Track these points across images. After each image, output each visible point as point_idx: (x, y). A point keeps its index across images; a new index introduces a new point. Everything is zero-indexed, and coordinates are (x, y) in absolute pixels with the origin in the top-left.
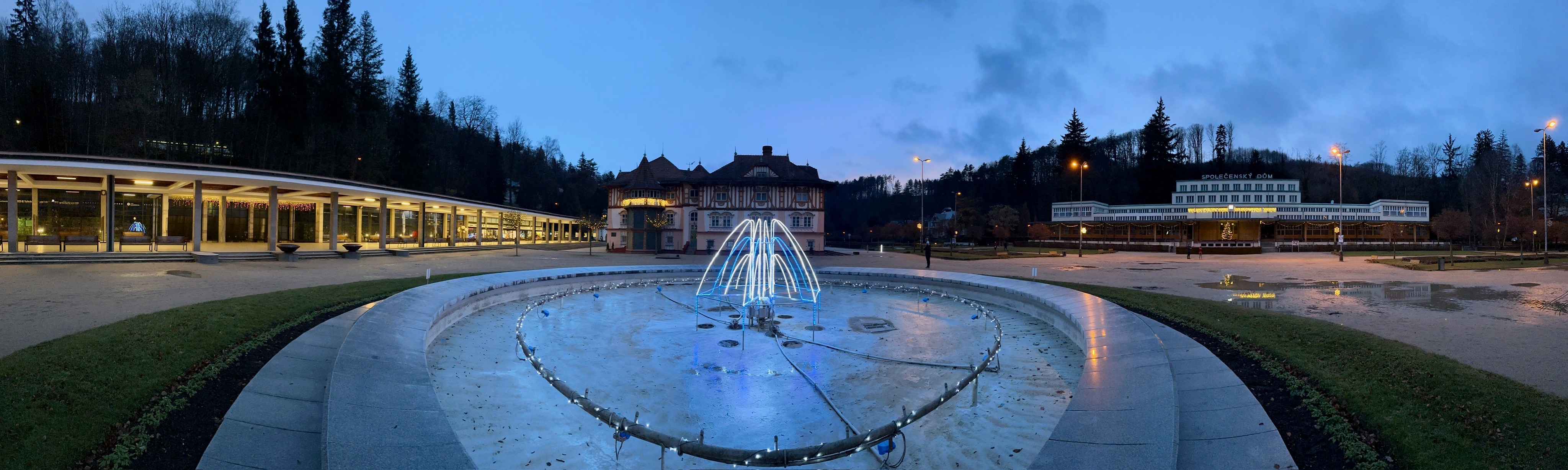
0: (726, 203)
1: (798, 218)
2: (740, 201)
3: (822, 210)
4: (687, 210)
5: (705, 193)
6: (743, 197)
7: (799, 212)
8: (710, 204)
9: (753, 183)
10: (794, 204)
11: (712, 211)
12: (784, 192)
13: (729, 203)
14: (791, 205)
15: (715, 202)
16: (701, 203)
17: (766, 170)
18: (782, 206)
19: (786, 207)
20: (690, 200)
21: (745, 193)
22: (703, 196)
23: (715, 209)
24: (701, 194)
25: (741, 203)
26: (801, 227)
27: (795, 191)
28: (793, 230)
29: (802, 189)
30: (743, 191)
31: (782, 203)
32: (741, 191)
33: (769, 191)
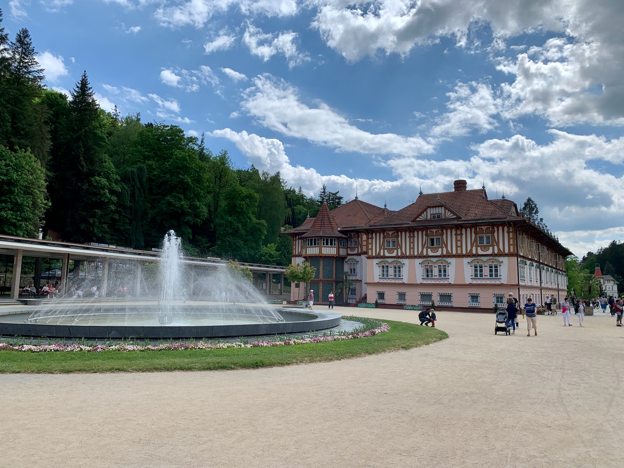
0: (395, 251)
1: (481, 267)
2: (410, 248)
3: (512, 255)
5: (374, 240)
6: (413, 243)
7: (482, 258)
8: (380, 252)
9: (424, 228)
10: (474, 248)
11: (382, 260)
12: (461, 234)
13: (399, 250)
14: (471, 250)
15: (384, 249)
16: (370, 251)
17: (441, 210)
18: (459, 252)
19: (464, 253)
21: (416, 239)
22: (372, 244)
23: (384, 257)
24: (370, 241)
25: (412, 250)
26: (486, 277)
27: (476, 233)
28: (475, 282)
29: (484, 229)
30: (414, 237)
31: (459, 249)
32: (412, 237)
33: (443, 235)
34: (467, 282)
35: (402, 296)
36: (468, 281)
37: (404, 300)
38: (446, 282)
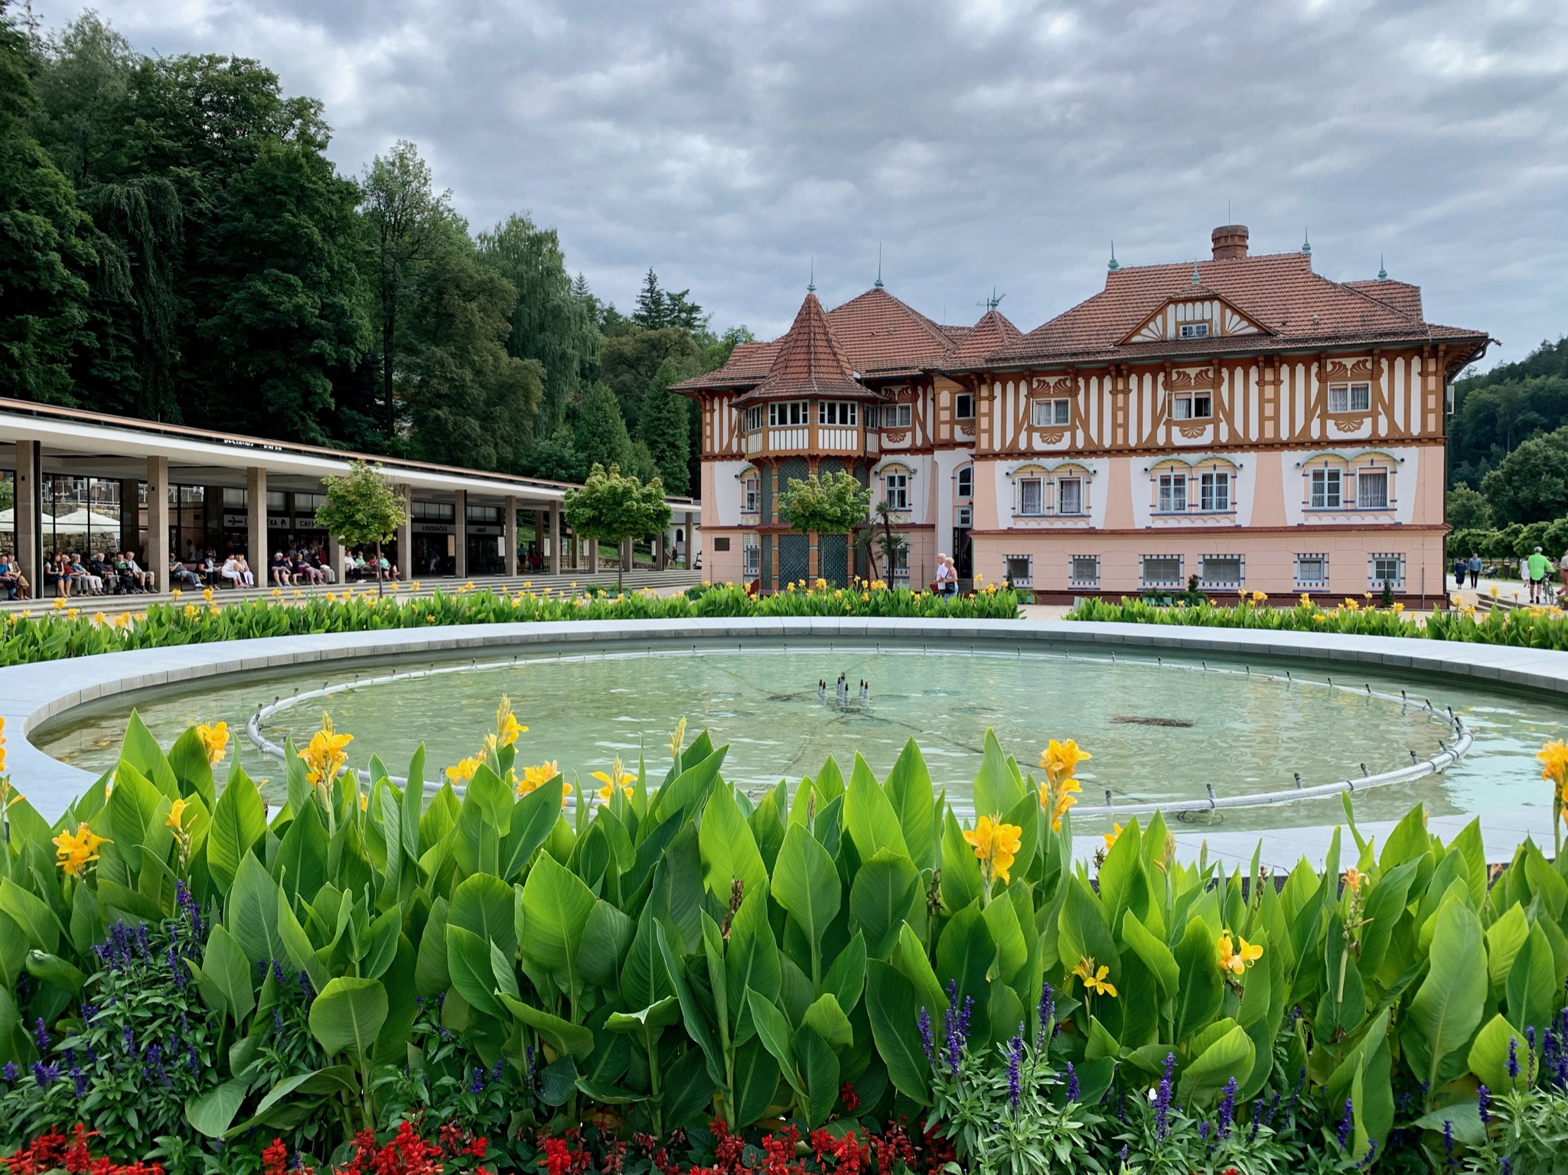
0: (1067, 435)
1: (1334, 475)
2: (1115, 426)
3: (1433, 440)
4: (949, 462)
5: (998, 403)
6: (1126, 409)
7: (1338, 450)
8: (1015, 439)
9: (1162, 363)
10: (1316, 424)
11: (1022, 462)
12: (1277, 382)
13: (1080, 434)
14: (1307, 427)
15: (1031, 429)
16: (984, 437)
17: (1211, 311)
19: (1284, 436)
20: (957, 428)
21: (1133, 397)
22: (990, 414)
23: (1030, 454)
24: (984, 406)
25: (1120, 431)
26: (1349, 506)
27: (1322, 378)
28: (1314, 520)
29: (1349, 366)
30: (1127, 391)
31: (1269, 426)
32: (1122, 392)
33: (1220, 384)
34: (1292, 522)
35: (1086, 566)
36: (1294, 517)
37: (1092, 576)
38: (1225, 522)
